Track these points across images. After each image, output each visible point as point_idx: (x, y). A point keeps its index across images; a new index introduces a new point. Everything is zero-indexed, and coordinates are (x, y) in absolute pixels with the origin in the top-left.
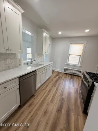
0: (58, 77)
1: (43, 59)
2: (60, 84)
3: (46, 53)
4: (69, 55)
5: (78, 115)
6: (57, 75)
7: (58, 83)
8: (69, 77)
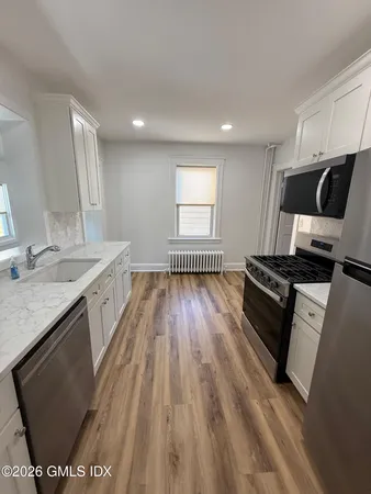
0: (155, 293)
1: (80, 234)
2: (175, 317)
3: (96, 208)
4: (178, 206)
5: (268, 396)
6: (149, 289)
7: (167, 318)
8: (194, 285)
